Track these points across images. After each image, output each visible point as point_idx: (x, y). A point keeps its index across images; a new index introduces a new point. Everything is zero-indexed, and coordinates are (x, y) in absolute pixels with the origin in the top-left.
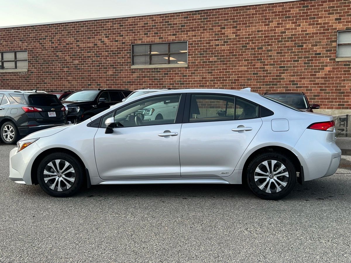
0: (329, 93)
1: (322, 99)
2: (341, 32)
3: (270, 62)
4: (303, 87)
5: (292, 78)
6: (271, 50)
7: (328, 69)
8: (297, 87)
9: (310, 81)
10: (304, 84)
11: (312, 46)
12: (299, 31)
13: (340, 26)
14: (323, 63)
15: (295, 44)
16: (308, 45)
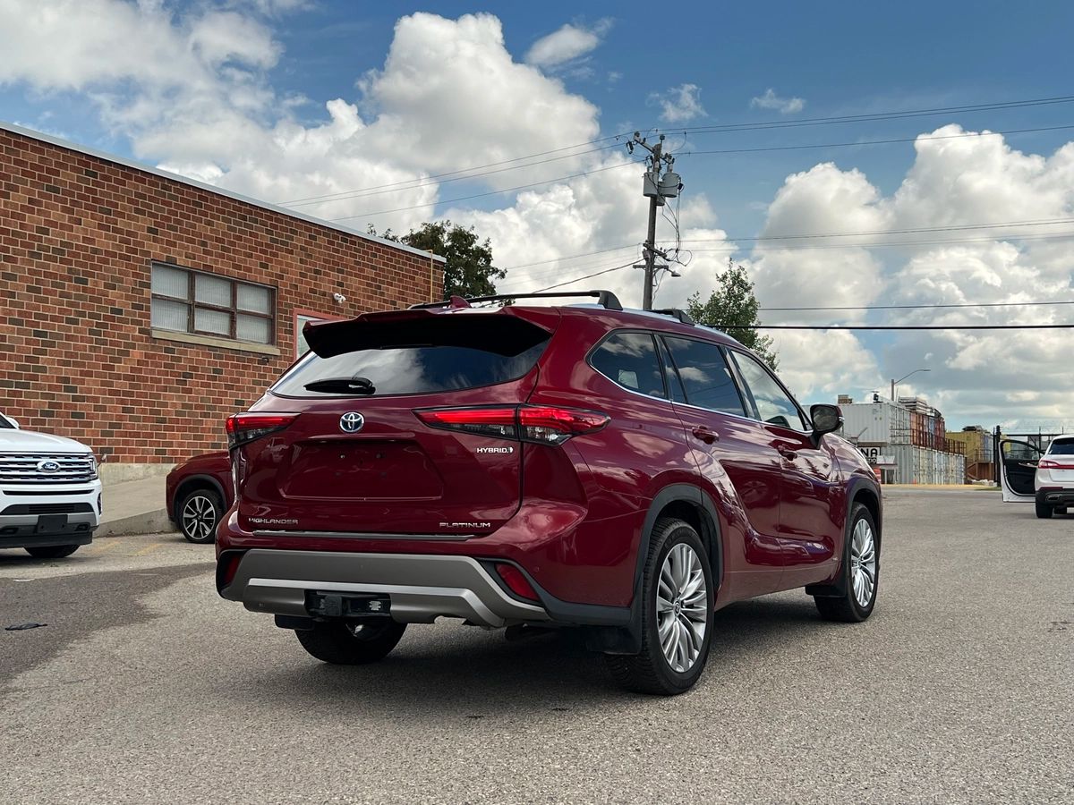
0: (138, 419)
1: (125, 434)
2: (158, 264)
3: (10, 312)
4: (88, 399)
5: (65, 371)
6: (12, 277)
7: (136, 354)
8: (75, 399)
9: (103, 384)
10: (89, 391)
11: (106, 286)
12: (77, 238)
13: (156, 250)
14: (126, 337)
15: (70, 270)
16: (96, 282)
